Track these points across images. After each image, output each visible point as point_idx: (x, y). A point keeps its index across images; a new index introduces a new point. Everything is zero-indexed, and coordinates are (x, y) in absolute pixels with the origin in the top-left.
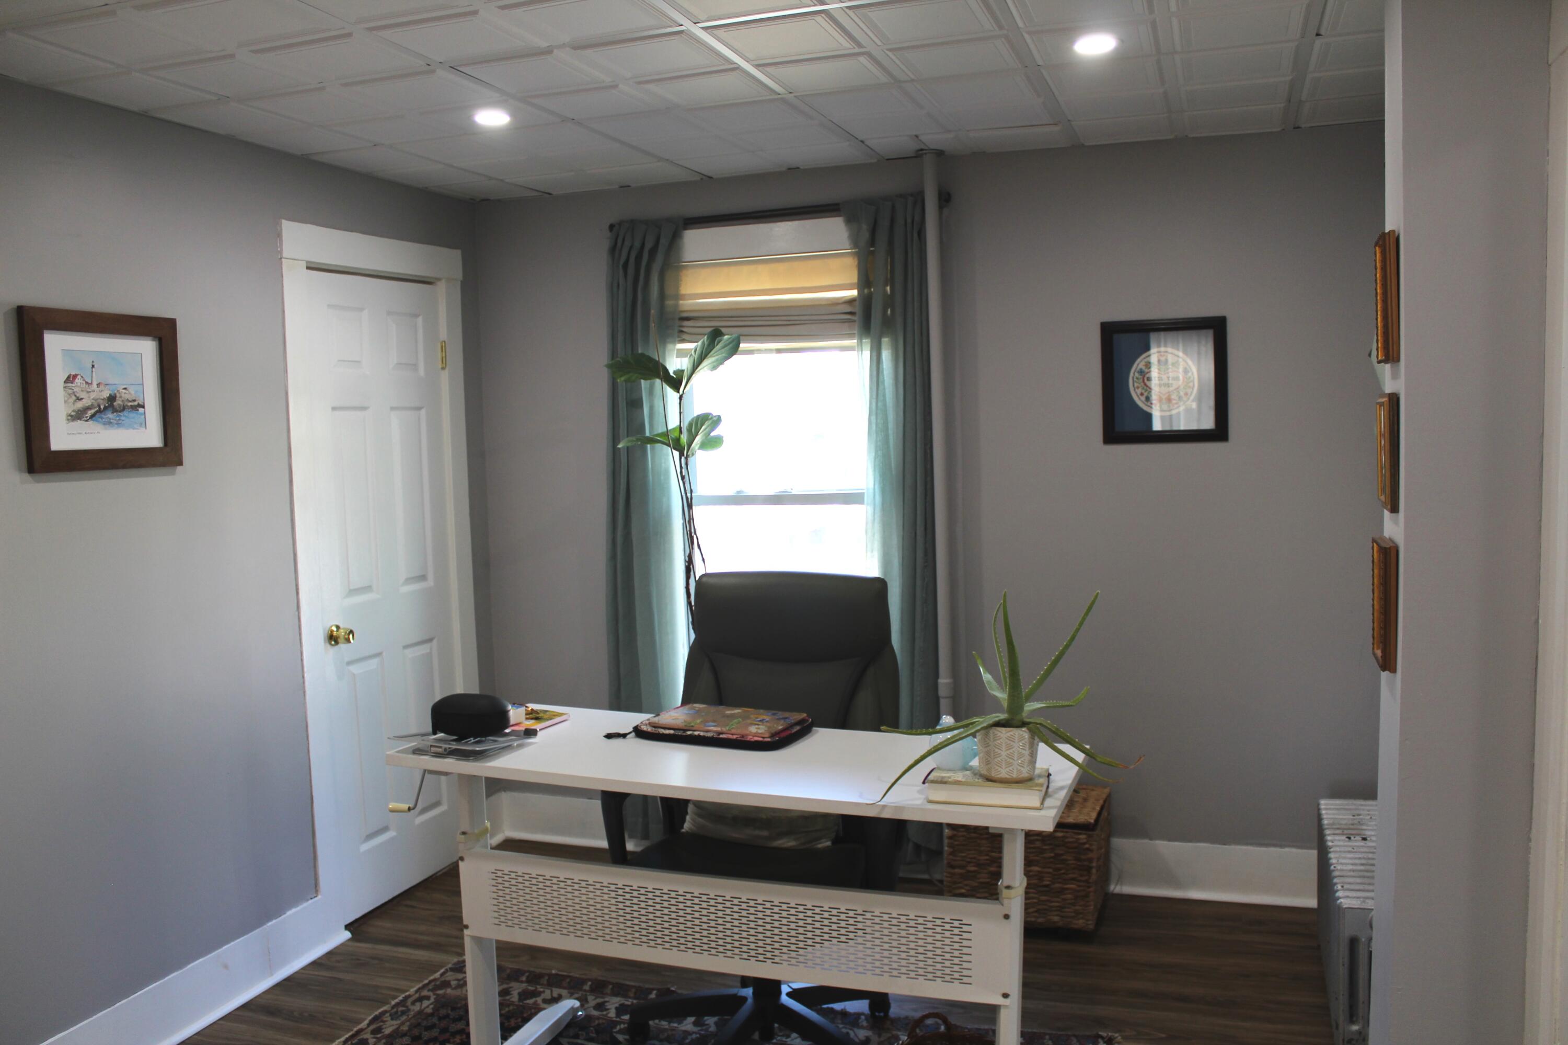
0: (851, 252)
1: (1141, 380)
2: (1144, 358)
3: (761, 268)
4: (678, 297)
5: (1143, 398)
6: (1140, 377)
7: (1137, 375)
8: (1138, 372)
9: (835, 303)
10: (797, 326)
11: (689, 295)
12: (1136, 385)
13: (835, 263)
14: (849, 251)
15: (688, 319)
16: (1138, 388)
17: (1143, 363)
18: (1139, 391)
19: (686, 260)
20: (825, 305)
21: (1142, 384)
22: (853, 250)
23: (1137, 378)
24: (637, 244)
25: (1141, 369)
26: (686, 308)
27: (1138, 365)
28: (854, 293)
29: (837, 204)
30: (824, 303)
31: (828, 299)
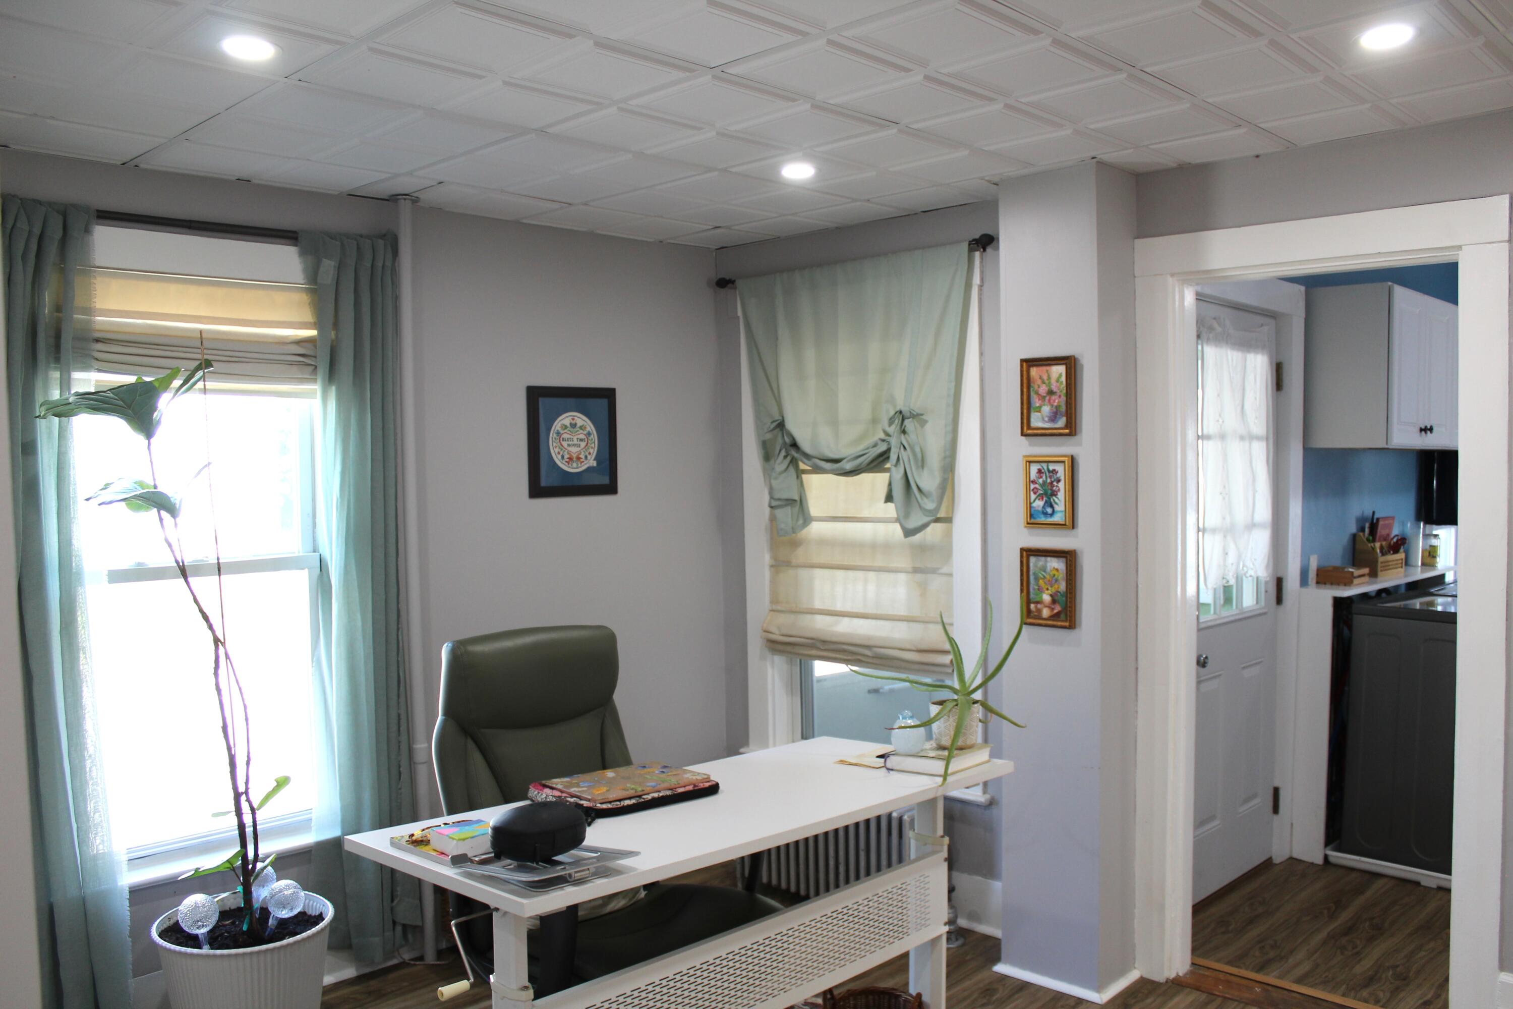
0: (305, 288)
1: (558, 440)
2: (560, 421)
3: (192, 289)
4: (89, 311)
5: (560, 457)
6: (558, 437)
7: (555, 435)
8: (556, 433)
9: (282, 342)
10: (244, 364)
11: (101, 310)
12: (554, 444)
13: (281, 297)
14: (304, 286)
15: (97, 340)
16: (556, 447)
17: (559, 425)
18: (557, 450)
19: (97, 264)
20: (271, 343)
21: (559, 444)
22: (312, 287)
23: (555, 439)
24: (37, 231)
25: (558, 430)
26: (98, 327)
27: (556, 426)
28: (313, 333)
29: (295, 232)
30: (271, 340)
31: (274, 337)
